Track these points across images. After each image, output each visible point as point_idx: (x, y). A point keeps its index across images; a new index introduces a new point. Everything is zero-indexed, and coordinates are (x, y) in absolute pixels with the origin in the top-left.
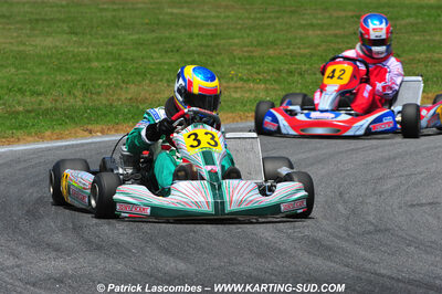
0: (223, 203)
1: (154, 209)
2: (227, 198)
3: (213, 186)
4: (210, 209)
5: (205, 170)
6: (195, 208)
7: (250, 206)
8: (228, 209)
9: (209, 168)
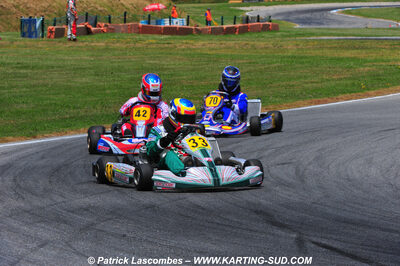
0: (218, 180)
1: (177, 184)
2: (220, 176)
3: (211, 170)
4: (211, 184)
5: (205, 160)
6: (202, 183)
7: (234, 181)
8: (222, 183)
9: (207, 159)
